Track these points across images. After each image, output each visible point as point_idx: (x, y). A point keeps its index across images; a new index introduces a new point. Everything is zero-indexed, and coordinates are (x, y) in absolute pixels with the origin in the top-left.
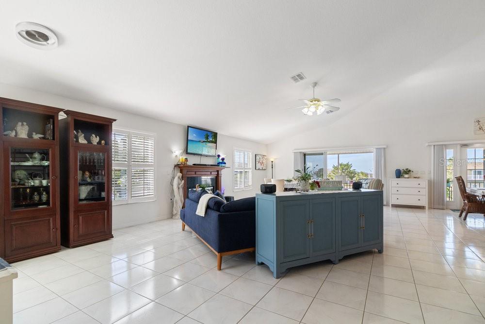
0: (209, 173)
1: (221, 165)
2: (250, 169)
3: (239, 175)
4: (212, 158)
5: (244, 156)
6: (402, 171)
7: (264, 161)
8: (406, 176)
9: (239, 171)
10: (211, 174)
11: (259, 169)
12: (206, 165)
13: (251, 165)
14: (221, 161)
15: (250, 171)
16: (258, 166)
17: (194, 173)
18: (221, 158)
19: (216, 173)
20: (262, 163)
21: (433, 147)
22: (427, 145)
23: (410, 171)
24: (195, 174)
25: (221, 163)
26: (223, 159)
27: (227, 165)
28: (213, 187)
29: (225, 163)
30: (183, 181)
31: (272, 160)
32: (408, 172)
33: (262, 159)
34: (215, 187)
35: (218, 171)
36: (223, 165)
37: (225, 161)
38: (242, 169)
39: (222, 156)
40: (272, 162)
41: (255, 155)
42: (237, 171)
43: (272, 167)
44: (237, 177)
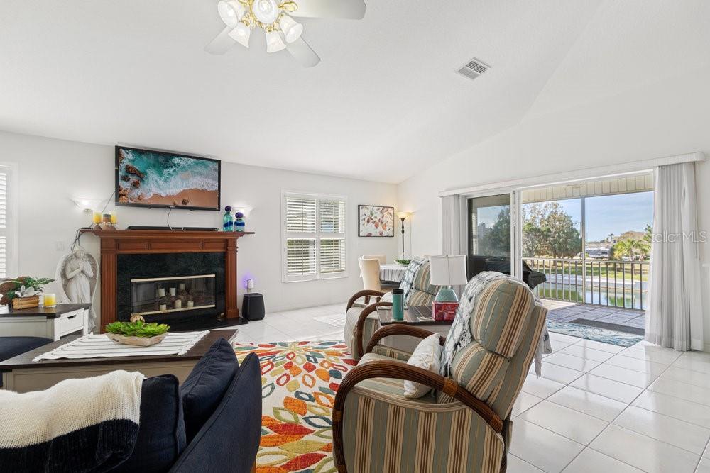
0: (199, 245)
4: (212, 212)
7: (384, 219)
10: (203, 247)
11: (369, 235)
12: (168, 229)
15: (342, 239)
16: (369, 229)
17: (145, 245)
20: (379, 224)
24: (150, 247)
26: (239, 216)
31: (403, 216)
33: (379, 216)
35: (227, 242)
40: (403, 220)
41: (359, 206)
42: (308, 241)
43: (403, 232)
44: (308, 256)
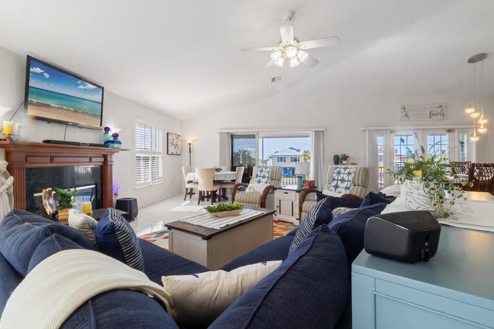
0: (87, 160)
1: (111, 145)
2: (159, 153)
3: (142, 162)
4: (94, 131)
5: (151, 132)
6: (340, 157)
7: (178, 143)
8: (345, 162)
9: (142, 155)
10: (90, 161)
11: (172, 154)
12: (78, 144)
13: (161, 147)
14: (112, 139)
15: (160, 156)
16: (172, 149)
17: (48, 159)
18: (111, 133)
19: (102, 159)
20: (176, 146)
21: (367, 132)
22: (363, 129)
23: (348, 157)
24: (52, 161)
25: (113, 142)
26: (115, 136)
27: (122, 146)
28: (96, 184)
29: (120, 143)
30: (11, 179)
31: (190, 142)
32: (345, 158)
33: (176, 140)
34: (99, 185)
35: (105, 157)
36: (116, 145)
37: (119, 139)
38: (148, 153)
39: (113, 131)
40: (190, 144)
41: (168, 134)
42: (140, 157)
43: (190, 152)
44: (140, 166)
